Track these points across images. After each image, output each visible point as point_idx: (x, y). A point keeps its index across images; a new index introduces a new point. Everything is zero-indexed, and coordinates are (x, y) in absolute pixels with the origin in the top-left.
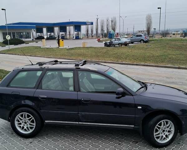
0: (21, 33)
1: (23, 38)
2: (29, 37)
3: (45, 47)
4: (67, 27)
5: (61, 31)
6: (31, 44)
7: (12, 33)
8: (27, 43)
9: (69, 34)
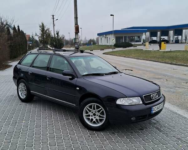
0: (132, 37)
1: (133, 41)
2: (140, 41)
3: (147, 50)
4: (183, 30)
5: (176, 34)
6: (138, 47)
7: (124, 37)
8: (135, 46)
9: (185, 38)
